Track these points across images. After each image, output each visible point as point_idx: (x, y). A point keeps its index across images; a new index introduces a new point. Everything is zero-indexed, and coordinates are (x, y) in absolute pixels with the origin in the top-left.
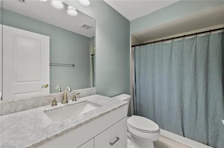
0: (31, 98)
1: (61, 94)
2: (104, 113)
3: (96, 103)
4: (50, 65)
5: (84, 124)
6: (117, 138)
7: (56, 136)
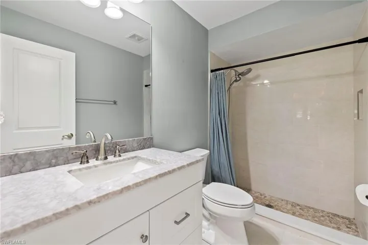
0: (47, 151)
1: (95, 145)
2: (165, 172)
3: (152, 160)
4: (76, 102)
5: (133, 188)
6: (186, 213)
7: (90, 203)
